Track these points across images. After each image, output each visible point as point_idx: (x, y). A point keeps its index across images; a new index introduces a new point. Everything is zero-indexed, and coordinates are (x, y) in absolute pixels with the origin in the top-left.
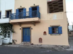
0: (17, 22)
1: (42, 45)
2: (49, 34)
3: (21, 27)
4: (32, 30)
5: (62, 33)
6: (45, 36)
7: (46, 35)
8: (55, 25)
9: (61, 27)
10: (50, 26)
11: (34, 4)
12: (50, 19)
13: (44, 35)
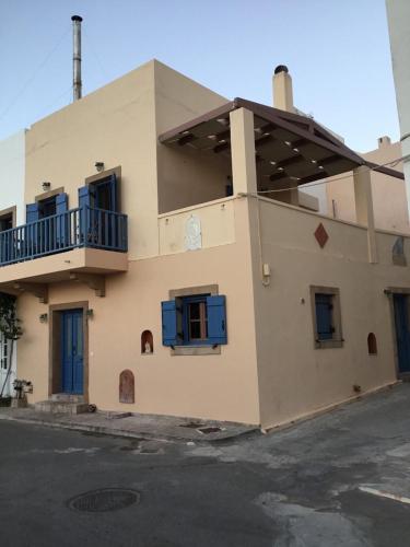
0: (16, 282)
1: (130, 415)
2: (165, 343)
3: (45, 309)
4: (90, 323)
5: (224, 340)
6: (147, 357)
7: (152, 350)
8: (191, 289)
9: (224, 297)
10: (171, 292)
11: (100, 165)
12: (172, 245)
13: (143, 350)
